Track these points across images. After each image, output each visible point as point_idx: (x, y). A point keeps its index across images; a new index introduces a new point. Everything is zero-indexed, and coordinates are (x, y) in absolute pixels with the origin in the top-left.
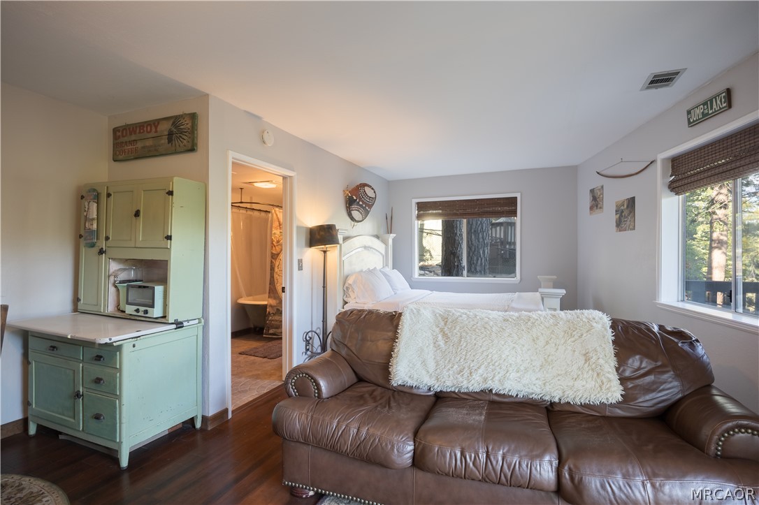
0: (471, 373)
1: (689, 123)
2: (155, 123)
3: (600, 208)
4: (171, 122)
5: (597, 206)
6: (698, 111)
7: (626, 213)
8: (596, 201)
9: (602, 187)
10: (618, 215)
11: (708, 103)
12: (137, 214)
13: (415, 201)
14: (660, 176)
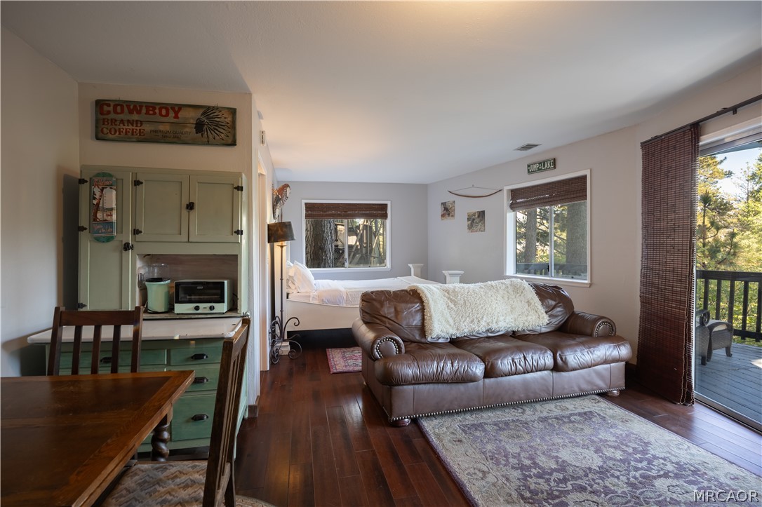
0: (479, 321)
1: (529, 172)
2: (177, 108)
3: (452, 216)
4: (201, 111)
5: (449, 215)
6: (536, 167)
7: (477, 220)
8: (447, 211)
9: (454, 202)
10: (469, 222)
11: (542, 163)
12: (190, 206)
13: (304, 202)
14: (505, 200)
